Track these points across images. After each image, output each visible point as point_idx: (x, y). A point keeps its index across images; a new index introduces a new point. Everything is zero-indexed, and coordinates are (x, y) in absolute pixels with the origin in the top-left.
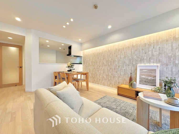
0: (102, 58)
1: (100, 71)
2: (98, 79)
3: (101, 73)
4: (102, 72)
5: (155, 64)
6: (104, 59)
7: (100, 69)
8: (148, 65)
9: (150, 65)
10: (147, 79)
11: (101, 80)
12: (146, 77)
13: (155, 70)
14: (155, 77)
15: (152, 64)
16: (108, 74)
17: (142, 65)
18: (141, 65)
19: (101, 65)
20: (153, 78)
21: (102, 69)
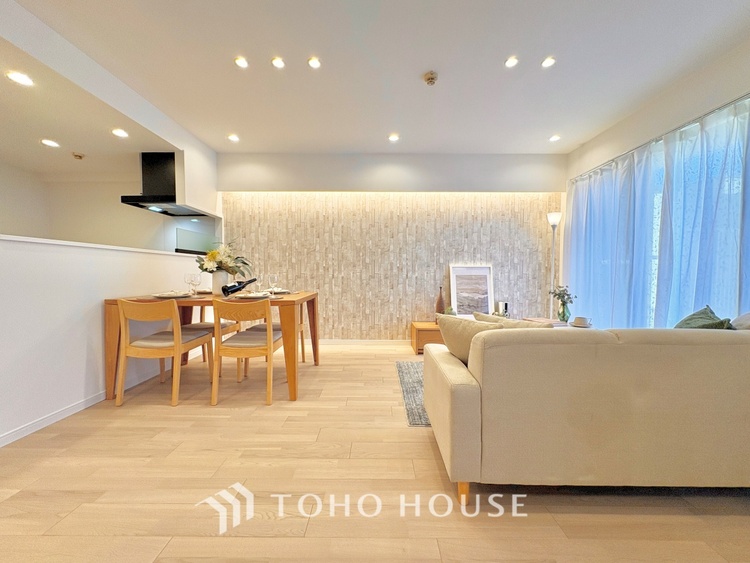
5: (484, 265)
6: (344, 241)
8: (472, 265)
9: (476, 266)
10: (473, 300)
12: (470, 295)
13: (485, 277)
14: (486, 293)
15: (478, 265)
16: (362, 295)
17: (460, 264)
18: (456, 265)
19: (330, 263)
20: (483, 297)
21: (338, 278)
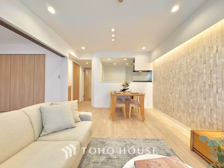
0: (177, 71)
1: (174, 93)
2: (171, 109)
3: (176, 98)
4: (177, 96)
6: (180, 71)
7: (174, 91)
11: (175, 110)
16: (187, 101)
19: (175, 83)
21: (177, 90)
